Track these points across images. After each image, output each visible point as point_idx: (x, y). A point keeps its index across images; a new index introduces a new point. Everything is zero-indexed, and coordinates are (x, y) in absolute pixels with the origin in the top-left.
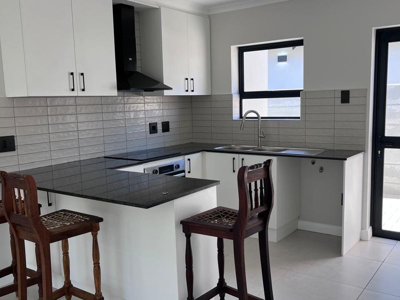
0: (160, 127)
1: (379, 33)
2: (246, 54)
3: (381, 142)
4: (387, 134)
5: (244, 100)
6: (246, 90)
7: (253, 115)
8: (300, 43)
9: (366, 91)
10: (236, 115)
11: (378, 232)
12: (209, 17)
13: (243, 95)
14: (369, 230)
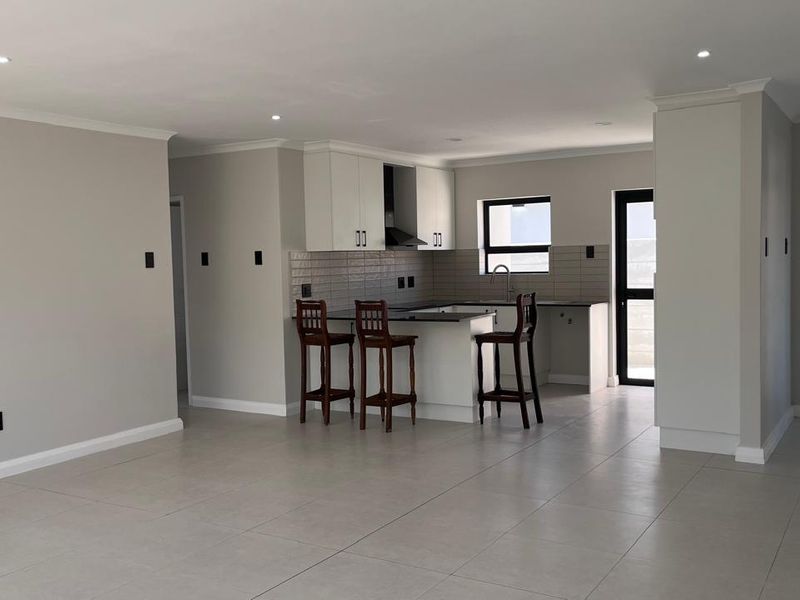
0: (406, 283)
1: (619, 195)
2: (492, 208)
3: (625, 294)
4: (629, 286)
5: (490, 256)
6: (491, 245)
7: (503, 270)
8: (547, 200)
9: (608, 247)
10: (482, 271)
11: (624, 380)
12: (454, 170)
13: (489, 250)
14: (616, 379)
